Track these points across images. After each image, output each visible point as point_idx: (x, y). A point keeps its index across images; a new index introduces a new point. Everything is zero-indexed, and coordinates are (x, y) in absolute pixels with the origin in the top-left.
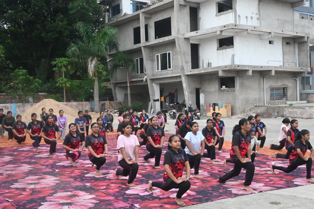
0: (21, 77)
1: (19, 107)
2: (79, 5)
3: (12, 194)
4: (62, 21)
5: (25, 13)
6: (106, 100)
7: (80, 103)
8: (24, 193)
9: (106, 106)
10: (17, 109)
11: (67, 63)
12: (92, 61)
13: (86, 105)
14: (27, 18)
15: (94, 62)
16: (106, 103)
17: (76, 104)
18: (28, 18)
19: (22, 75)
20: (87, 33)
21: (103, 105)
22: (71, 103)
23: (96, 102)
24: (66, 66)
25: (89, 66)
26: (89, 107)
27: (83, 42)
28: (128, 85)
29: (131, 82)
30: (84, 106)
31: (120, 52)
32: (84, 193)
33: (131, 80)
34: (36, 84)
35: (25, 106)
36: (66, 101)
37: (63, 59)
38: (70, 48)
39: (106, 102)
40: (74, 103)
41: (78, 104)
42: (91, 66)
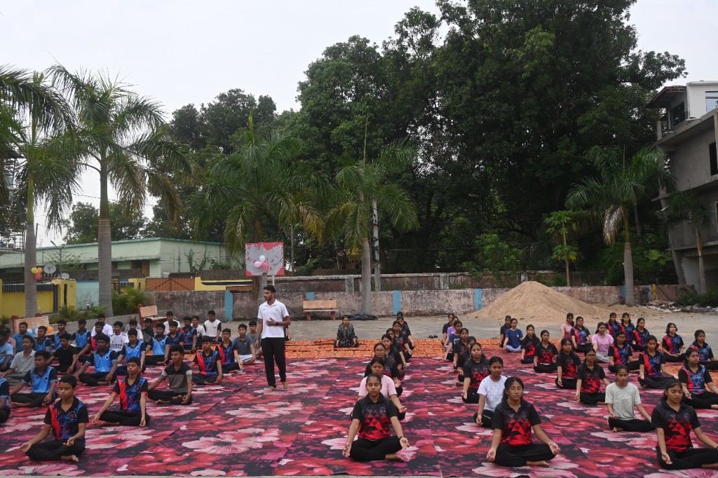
0: (489, 247)
1: (487, 294)
2: (594, 118)
3: (449, 439)
4: (568, 148)
5: (506, 143)
6: (650, 283)
7: (598, 287)
8: (467, 442)
9: (649, 294)
10: (484, 298)
11: (569, 218)
12: (612, 213)
13: (610, 292)
14: (510, 151)
15: (615, 216)
16: (650, 288)
17: (589, 290)
18: (512, 150)
19: (492, 243)
20: (607, 165)
21: (645, 292)
22: (579, 289)
23: (628, 286)
24: (568, 225)
25: (606, 222)
26: (616, 296)
27: (601, 181)
28: (700, 254)
29: (704, 248)
30: (606, 293)
31: (679, 193)
32: (563, 459)
33: (705, 245)
34: (512, 257)
35: (496, 293)
36: (571, 285)
37: (564, 212)
38: (572, 194)
39: (649, 286)
40: (586, 289)
41: (594, 291)
42: (609, 223)
